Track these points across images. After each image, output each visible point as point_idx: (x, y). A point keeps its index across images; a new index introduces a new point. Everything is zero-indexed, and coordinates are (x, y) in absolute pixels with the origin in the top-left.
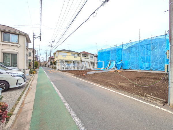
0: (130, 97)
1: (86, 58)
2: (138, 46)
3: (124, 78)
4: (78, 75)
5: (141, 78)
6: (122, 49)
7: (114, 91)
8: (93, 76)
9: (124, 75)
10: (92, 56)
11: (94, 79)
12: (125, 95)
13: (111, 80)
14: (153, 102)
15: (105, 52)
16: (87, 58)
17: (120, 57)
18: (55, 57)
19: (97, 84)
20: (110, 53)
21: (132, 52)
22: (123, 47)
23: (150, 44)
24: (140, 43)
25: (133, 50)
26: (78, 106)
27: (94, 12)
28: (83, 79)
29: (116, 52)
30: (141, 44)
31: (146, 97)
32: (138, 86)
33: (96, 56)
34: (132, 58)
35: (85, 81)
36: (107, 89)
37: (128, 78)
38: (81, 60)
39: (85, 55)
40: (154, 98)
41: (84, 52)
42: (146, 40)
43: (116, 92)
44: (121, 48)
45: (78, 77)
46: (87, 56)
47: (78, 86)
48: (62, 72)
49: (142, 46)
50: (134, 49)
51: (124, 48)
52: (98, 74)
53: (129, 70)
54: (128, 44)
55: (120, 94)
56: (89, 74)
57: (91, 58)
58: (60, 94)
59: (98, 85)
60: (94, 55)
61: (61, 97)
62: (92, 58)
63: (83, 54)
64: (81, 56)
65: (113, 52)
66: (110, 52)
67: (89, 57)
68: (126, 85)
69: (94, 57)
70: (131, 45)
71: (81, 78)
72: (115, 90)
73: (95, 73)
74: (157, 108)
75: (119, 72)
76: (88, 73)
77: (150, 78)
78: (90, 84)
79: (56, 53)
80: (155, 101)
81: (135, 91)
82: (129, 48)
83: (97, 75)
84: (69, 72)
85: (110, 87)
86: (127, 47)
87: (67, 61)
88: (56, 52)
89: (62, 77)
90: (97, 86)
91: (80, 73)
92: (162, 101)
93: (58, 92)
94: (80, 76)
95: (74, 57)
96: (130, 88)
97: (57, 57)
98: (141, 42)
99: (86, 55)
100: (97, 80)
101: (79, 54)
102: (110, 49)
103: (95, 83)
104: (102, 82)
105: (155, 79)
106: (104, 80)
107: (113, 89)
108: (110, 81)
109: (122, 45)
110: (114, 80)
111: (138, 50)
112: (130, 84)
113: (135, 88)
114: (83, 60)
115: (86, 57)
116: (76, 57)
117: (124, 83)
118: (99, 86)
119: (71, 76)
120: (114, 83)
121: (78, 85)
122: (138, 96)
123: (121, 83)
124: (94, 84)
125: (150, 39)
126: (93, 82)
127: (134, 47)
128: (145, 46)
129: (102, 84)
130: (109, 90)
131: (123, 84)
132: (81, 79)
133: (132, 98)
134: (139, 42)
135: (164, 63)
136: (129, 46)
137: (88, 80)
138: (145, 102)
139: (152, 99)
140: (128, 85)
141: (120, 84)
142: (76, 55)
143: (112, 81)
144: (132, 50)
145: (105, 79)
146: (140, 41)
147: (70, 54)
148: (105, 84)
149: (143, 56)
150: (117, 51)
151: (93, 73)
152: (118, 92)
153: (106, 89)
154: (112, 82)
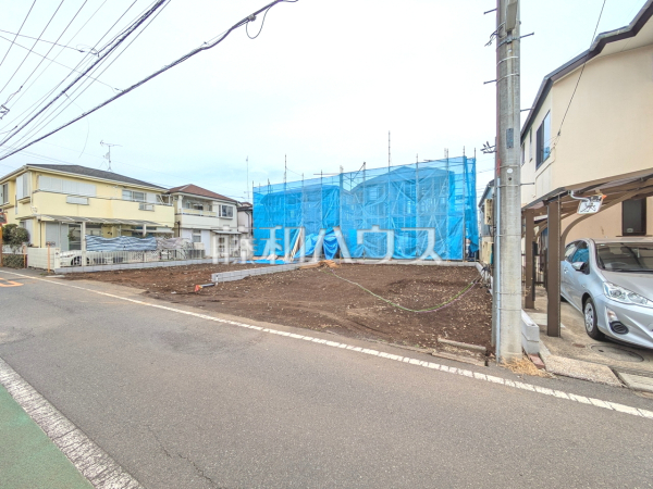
0: (400, 358)
1: (200, 212)
2: (386, 184)
3: (356, 288)
4: (168, 290)
5: (403, 284)
6: (339, 190)
7: (343, 346)
8: (241, 290)
9: (353, 279)
10: (228, 207)
11: (249, 301)
12: (384, 355)
13: (316, 299)
14: (462, 359)
15: (281, 195)
16: (209, 213)
17: (335, 215)
18: (11, 201)
19: (266, 323)
20: (299, 201)
21: (369, 202)
22: (341, 181)
23: (413, 182)
24: (389, 174)
25: (371, 194)
26: (198, 469)
27: (252, 18)
28: (198, 306)
29: (320, 196)
30: (393, 177)
31: (440, 346)
32: (405, 314)
33: (246, 209)
34: (368, 221)
35: (209, 318)
36: (316, 340)
37: (368, 287)
38: (179, 223)
39: (196, 199)
40: (458, 347)
41: (192, 186)
42: (404, 168)
43: (349, 347)
44: (338, 184)
45: (169, 299)
46: (206, 206)
47: (176, 348)
48: (66, 283)
49: (395, 184)
50: (374, 193)
51: (348, 187)
52: (260, 279)
53: (361, 261)
54: (358, 173)
55: (366, 351)
56: (221, 284)
57: (226, 213)
58: (57, 425)
59: (274, 330)
60: (236, 203)
61: (72, 442)
62: (231, 214)
63: (185, 198)
64: (180, 203)
65: (312, 197)
66: (299, 195)
67: (216, 209)
68: (372, 315)
69: (240, 210)
70: (367, 179)
71: (184, 303)
72: (343, 338)
73: (246, 278)
74: (480, 380)
75: (335, 269)
76: (216, 278)
77: (422, 281)
78: (236, 326)
79: (20, 180)
80: (465, 354)
81: (404, 333)
82: (360, 186)
83: (260, 287)
84: (114, 282)
85: (324, 330)
86: (354, 185)
87: (100, 226)
88: (20, 173)
89: (70, 311)
90: (272, 331)
91: (178, 278)
92: (478, 351)
93: (41, 409)
94: (180, 293)
95: (142, 208)
96: (386, 323)
97: (27, 201)
98: (393, 173)
99: (203, 200)
100: (263, 306)
101: (167, 196)
102: (299, 186)
103: (260, 318)
104: (285, 312)
105: (434, 283)
106: (292, 303)
107: (336, 336)
108: (316, 303)
109: (341, 175)
110: (328, 300)
111: (384, 195)
112: (381, 308)
113: (402, 322)
114: (187, 221)
115: (201, 208)
116: (149, 207)
117: (362, 305)
118: (280, 333)
119: (127, 298)
120: (331, 310)
121: (176, 341)
122: (416, 348)
123: (352, 306)
124: (257, 327)
125: (415, 167)
126: (247, 316)
127: (374, 185)
128: (403, 185)
129: (290, 319)
130: (323, 341)
131: (361, 312)
132: (187, 312)
133: (406, 360)
134: (387, 171)
135: (444, 237)
136: (361, 181)
137: (226, 312)
138: (444, 368)
139: (455, 349)
140: (377, 312)
141: (351, 313)
142: (151, 198)
143: (321, 304)
144: (368, 193)
145: (293, 297)
146: (392, 170)
147: (118, 193)
148: (300, 322)
149: (398, 216)
150: (325, 193)
151: (240, 278)
152: (356, 346)
153: (310, 342)
154: (322, 309)
